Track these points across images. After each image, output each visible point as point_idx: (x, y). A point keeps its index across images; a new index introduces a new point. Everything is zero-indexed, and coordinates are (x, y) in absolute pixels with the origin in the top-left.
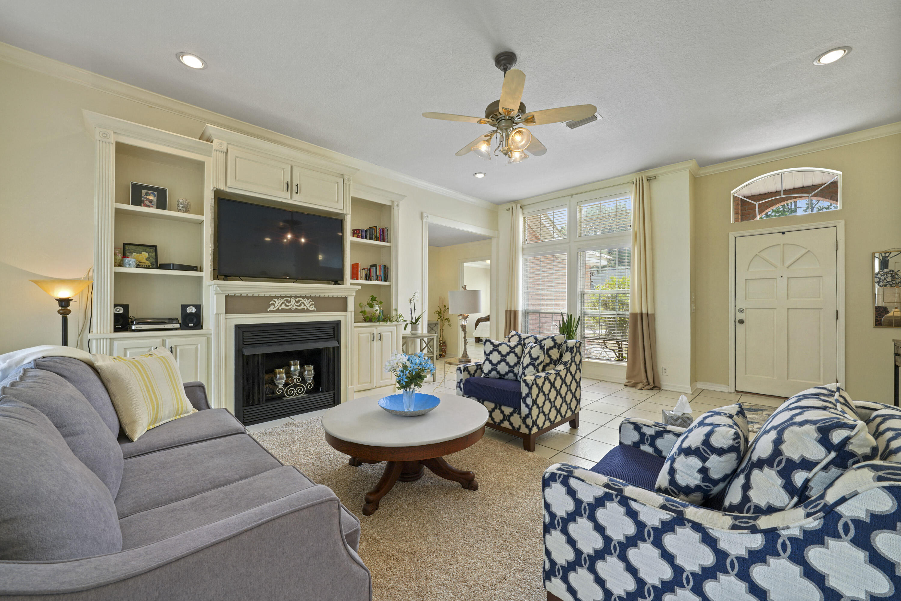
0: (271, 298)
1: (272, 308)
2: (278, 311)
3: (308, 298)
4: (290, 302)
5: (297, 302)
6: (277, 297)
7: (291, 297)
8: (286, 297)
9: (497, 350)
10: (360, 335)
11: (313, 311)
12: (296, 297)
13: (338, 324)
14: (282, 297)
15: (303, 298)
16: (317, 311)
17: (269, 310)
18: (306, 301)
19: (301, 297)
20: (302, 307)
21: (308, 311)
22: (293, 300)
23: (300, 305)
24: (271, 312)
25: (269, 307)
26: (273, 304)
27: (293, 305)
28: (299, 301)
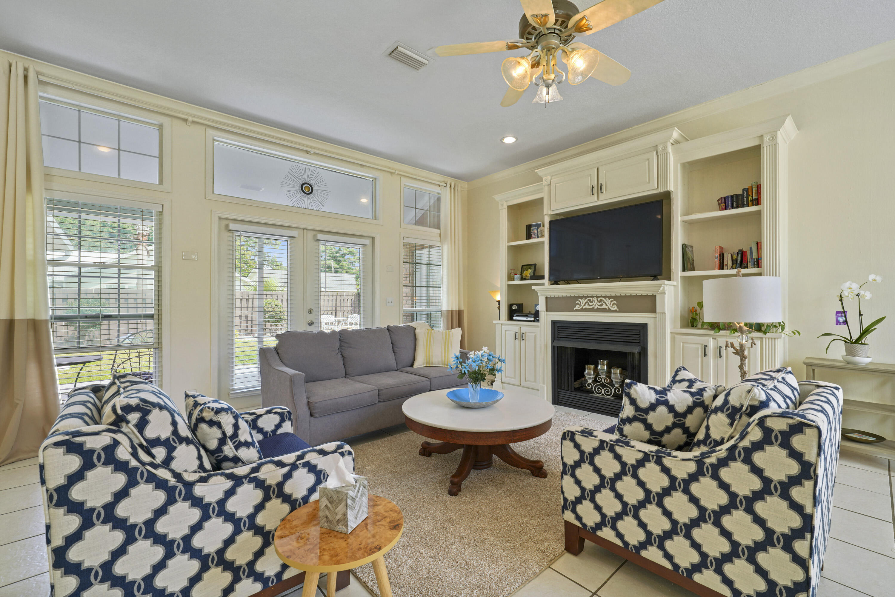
0: (577, 298)
1: (577, 307)
2: (582, 310)
3: (610, 297)
4: (592, 302)
5: (599, 302)
6: (582, 298)
7: (593, 297)
8: (588, 297)
10: (686, 345)
11: (615, 311)
12: (598, 297)
13: (644, 326)
14: (586, 297)
15: (605, 297)
16: (619, 311)
17: (575, 309)
18: (607, 301)
19: (601, 297)
20: (604, 306)
21: (610, 311)
22: (595, 299)
23: (602, 305)
24: (577, 311)
25: (575, 307)
26: (578, 304)
27: (595, 304)
28: (601, 300)
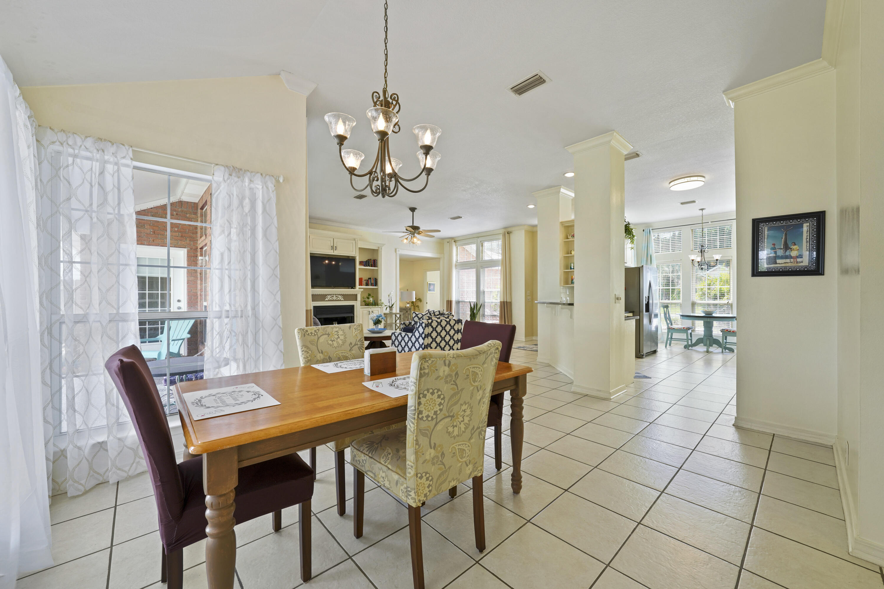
0: (326, 295)
1: (326, 299)
2: (329, 300)
3: (340, 295)
4: (333, 297)
5: (336, 297)
6: (328, 295)
7: (334, 295)
8: (332, 295)
9: (417, 316)
10: (363, 312)
11: (343, 301)
12: (336, 295)
13: (353, 307)
14: (330, 295)
15: (339, 295)
16: (344, 301)
18: (340, 296)
19: (338, 295)
20: (338, 299)
21: (340, 300)
22: (335, 296)
23: (337, 298)
24: (326, 301)
25: (325, 299)
26: (327, 298)
27: (335, 298)
28: (337, 296)
